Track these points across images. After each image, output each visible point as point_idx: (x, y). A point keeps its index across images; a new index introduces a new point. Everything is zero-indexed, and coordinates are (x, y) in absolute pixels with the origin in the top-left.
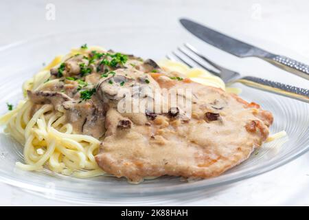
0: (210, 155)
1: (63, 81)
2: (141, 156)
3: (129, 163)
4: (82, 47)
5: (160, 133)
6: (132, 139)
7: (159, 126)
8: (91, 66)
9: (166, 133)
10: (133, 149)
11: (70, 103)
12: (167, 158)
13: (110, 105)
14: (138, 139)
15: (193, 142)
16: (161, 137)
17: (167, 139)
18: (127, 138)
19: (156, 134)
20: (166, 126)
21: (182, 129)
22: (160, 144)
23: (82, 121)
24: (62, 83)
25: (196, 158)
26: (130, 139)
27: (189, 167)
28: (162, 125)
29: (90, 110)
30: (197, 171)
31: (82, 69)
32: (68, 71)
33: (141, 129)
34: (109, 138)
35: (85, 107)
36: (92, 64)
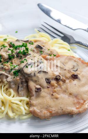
0: (79, 101)
1: (2, 64)
2: (50, 106)
3: (46, 112)
4: (4, 40)
5: (55, 92)
6: (43, 97)
7: (53, 87)
8: (13, 54)
9: (57, 91)
10: (45, 103)
11: (10, 79)
12: (62, 106)
13: (29, 78)
14: (46, 97)
15: (70, 94)
16: (56, 94)
17: (59, 95)
18: (41, 97)
19: (53, 92)
20: (57, 87)
21: (64, 87)
22: (57, 98)
23: (17, 87)
24: (2, 66)
25: (74, 104)
26: (42, 97)
27: (73, 111)
28: (55, 87)
29: (19, 81)
30: (77, 112)
31: (9, 56)
32: (4, 59)
33: (46, 90)
34: (33, 98)
35: (17, 80)
36: (14, 53)
